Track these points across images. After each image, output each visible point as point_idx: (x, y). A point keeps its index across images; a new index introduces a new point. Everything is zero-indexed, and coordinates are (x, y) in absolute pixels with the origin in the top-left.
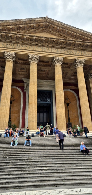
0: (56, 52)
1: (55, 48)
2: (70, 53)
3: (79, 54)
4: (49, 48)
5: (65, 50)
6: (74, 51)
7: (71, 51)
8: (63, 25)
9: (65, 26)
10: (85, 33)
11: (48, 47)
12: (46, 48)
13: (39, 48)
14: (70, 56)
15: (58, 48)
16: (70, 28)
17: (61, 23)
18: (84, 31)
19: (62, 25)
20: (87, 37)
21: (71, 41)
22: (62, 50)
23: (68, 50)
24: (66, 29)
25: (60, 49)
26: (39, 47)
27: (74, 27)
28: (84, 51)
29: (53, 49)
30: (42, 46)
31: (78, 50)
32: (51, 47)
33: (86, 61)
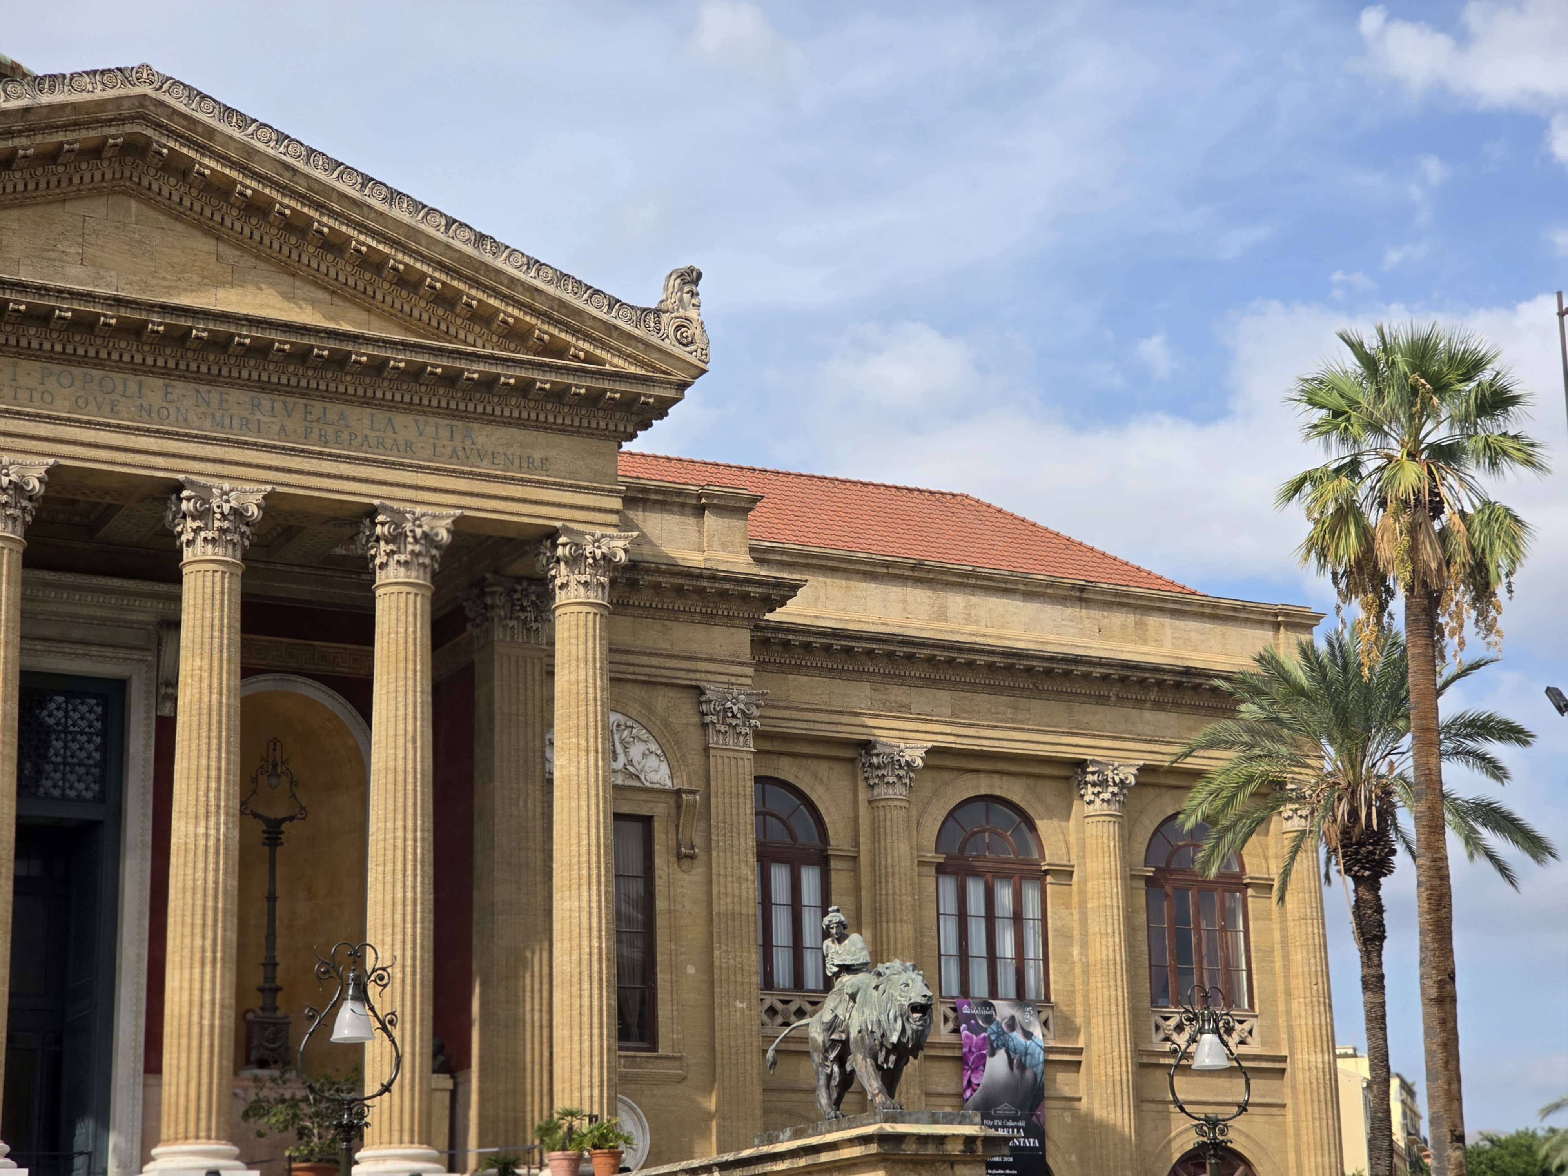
1: (198, 381)
2: (331, 438)
3: (409, 445)
4: (149, 381)
5: (290, 400)
6: (367, 422)
7: (342, 416)
8: (295, 171)
9: (307, 177)
10: (488, 258)
11: (135, 372)
12: (118, 377)
13: (51, 384)
14: (329, 476)
15: (232, 385)
16: (354, 202)
17: (282, 137)
18: (481, 238)
19: (287, 166)
20: (497, 294)
21: (355, 338)
22: (265, 400)
23: (317, 407)
24: (319, 207)
25: (244, 396)
26: (56, 368)
27: (394, 196)
28: (465, 416)
29: (180, 388)
30: (83, 361)
31: (409, 408)
32: (166, 373)
33: (460, 526)
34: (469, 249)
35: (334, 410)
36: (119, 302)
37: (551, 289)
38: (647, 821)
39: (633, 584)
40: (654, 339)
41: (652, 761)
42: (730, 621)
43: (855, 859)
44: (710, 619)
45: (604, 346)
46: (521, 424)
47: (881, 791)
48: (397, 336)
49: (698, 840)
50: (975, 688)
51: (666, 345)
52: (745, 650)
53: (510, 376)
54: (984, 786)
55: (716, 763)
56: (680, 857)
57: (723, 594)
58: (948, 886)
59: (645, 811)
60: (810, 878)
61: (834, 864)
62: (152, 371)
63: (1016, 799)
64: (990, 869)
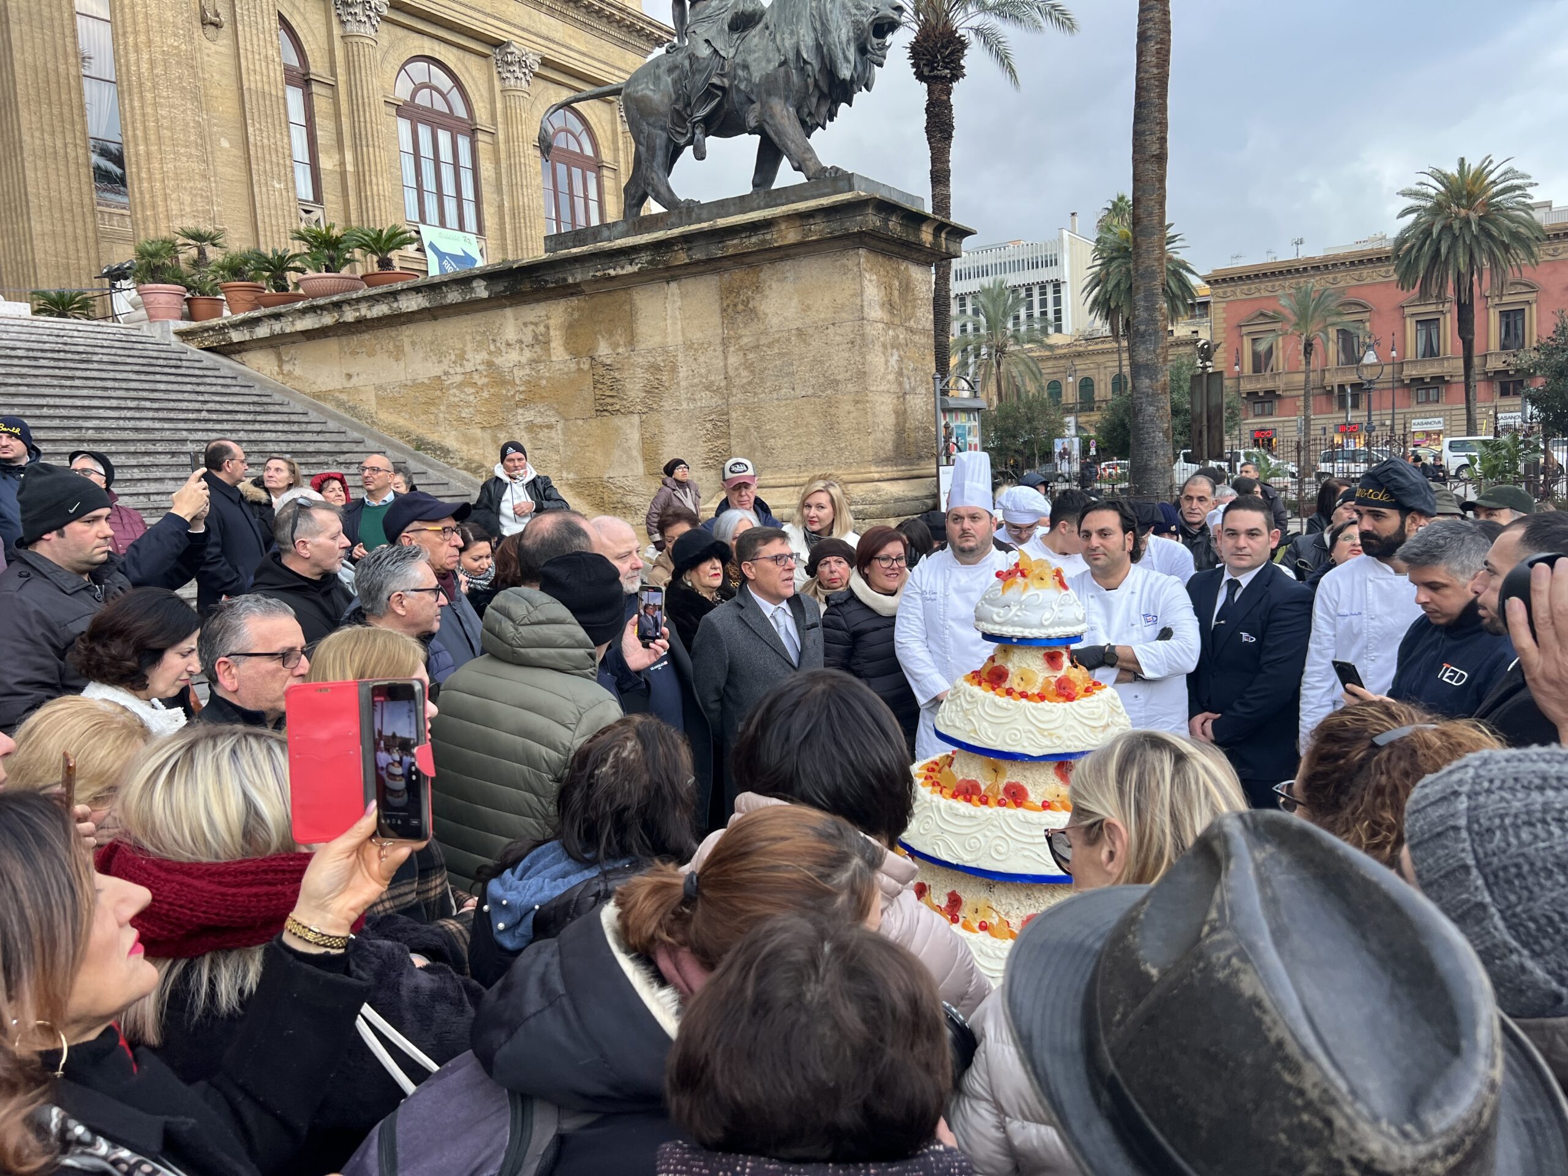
43: (332, 87)
47: (353, 28)
49: (223, 9)
54: (428, 47)
56: (204, 22)
58: (406, 128)
61: (315, 88)
63: (451, 66)
64: (435, 120)
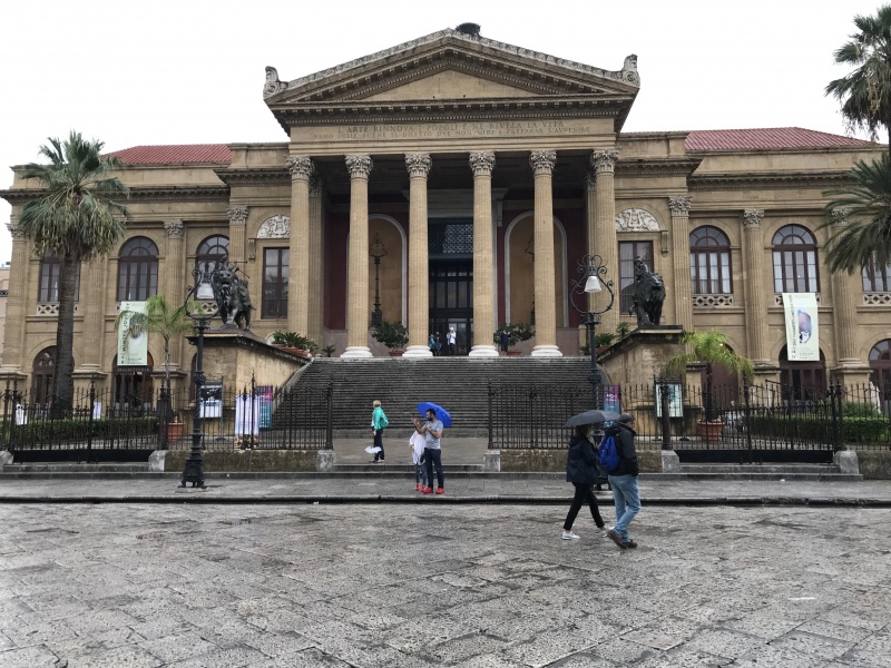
0: (477, 135)
1: (474, 121)
2: (516, 132)
3: (541, 130)
4: (458, 124)
5: (502, 122)
6: (526, 126)
7: (519, 125)
8: (495, 50)
10: (560, 64)
11: (454, 122)
12: (449, 125)
13: (430, 129)
14: (516, 144)
15: (484, 121)
17: (491, 41)
18: (557, 60)
20: (565, 76)
21: (517, 99)
22: (495, 124)
23: (511, 123)
24: (505, 60)
25: (488, 124)
26: (431, 125)
27: (528, 52)
28: (559, 118)
29: (468, 124)
30: (439, 122)
31: (541, 118)
32: (463, 121)
33: (559, 153)
34: (554, 64)
35: (516, 123)
36: (444, 101)
37: (582, 71)
38: (651, 242)
39: (640, 167)
40: (620, 81)
41: (652, 223)
42: (678, 175)
43: (740, 249)
44: (671, 175)
45: (604, 87)
46: (578, 118)
47: (748, 226)
48: (531, 95)
49: (669, 247)
50: (783, 188)
51: (625, 82)
52: (685, 185)
53: (569, 101)
54: (790, 221)
55: (675, 221)
56: (662, 252)
57: (673, 166)
58: (777, 256)
59: (650, 238)
60: (724, 257)
61: (733, 251)
62: (459, 121)
63: (804, 224)
64: (794, 249)
